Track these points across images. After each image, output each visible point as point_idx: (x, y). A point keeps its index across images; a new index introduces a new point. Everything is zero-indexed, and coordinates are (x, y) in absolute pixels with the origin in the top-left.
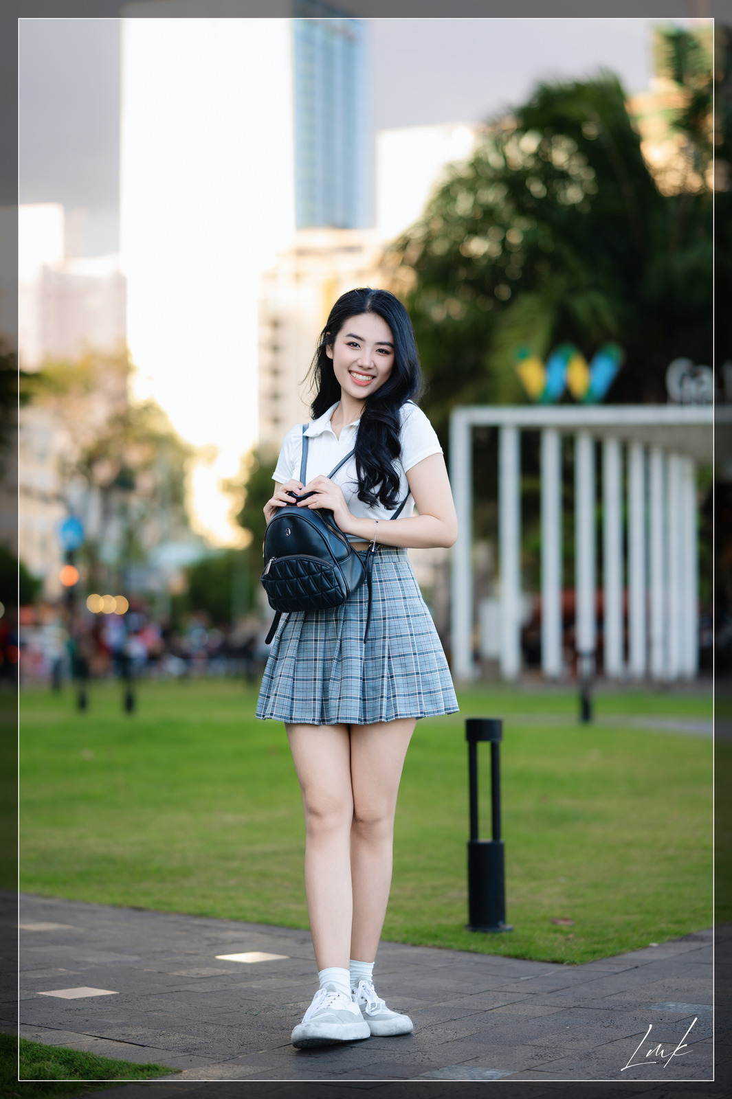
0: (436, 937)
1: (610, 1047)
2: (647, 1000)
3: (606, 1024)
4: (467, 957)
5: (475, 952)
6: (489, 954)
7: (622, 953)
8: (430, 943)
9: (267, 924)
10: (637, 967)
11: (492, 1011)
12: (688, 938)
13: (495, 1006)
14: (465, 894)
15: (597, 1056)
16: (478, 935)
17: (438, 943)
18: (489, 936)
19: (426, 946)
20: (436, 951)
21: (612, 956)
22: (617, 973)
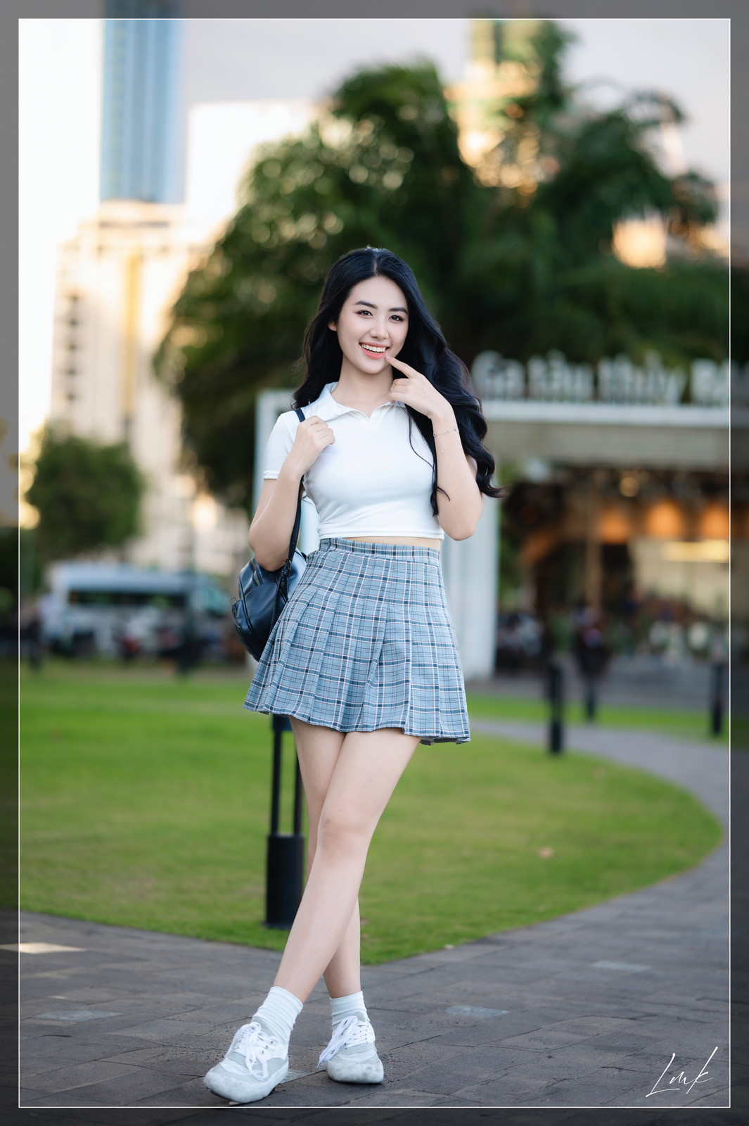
0: (230, 932)
1: (406, 1050)
2: (443, 1003)
3: (402, 1026)
4: (263, 954)
5: (271, 949)
7: (417, 955)
8: (225, 938)
9: (51, 914)
10: (432, 969)
12: (483, 941)
14: (261, 889)
15: (394, 1059)
16: (275, 933)
17: (234, 939)
19: (221, 942)
20: (230, 947)
21: (408, 957)
22: (412, 975)
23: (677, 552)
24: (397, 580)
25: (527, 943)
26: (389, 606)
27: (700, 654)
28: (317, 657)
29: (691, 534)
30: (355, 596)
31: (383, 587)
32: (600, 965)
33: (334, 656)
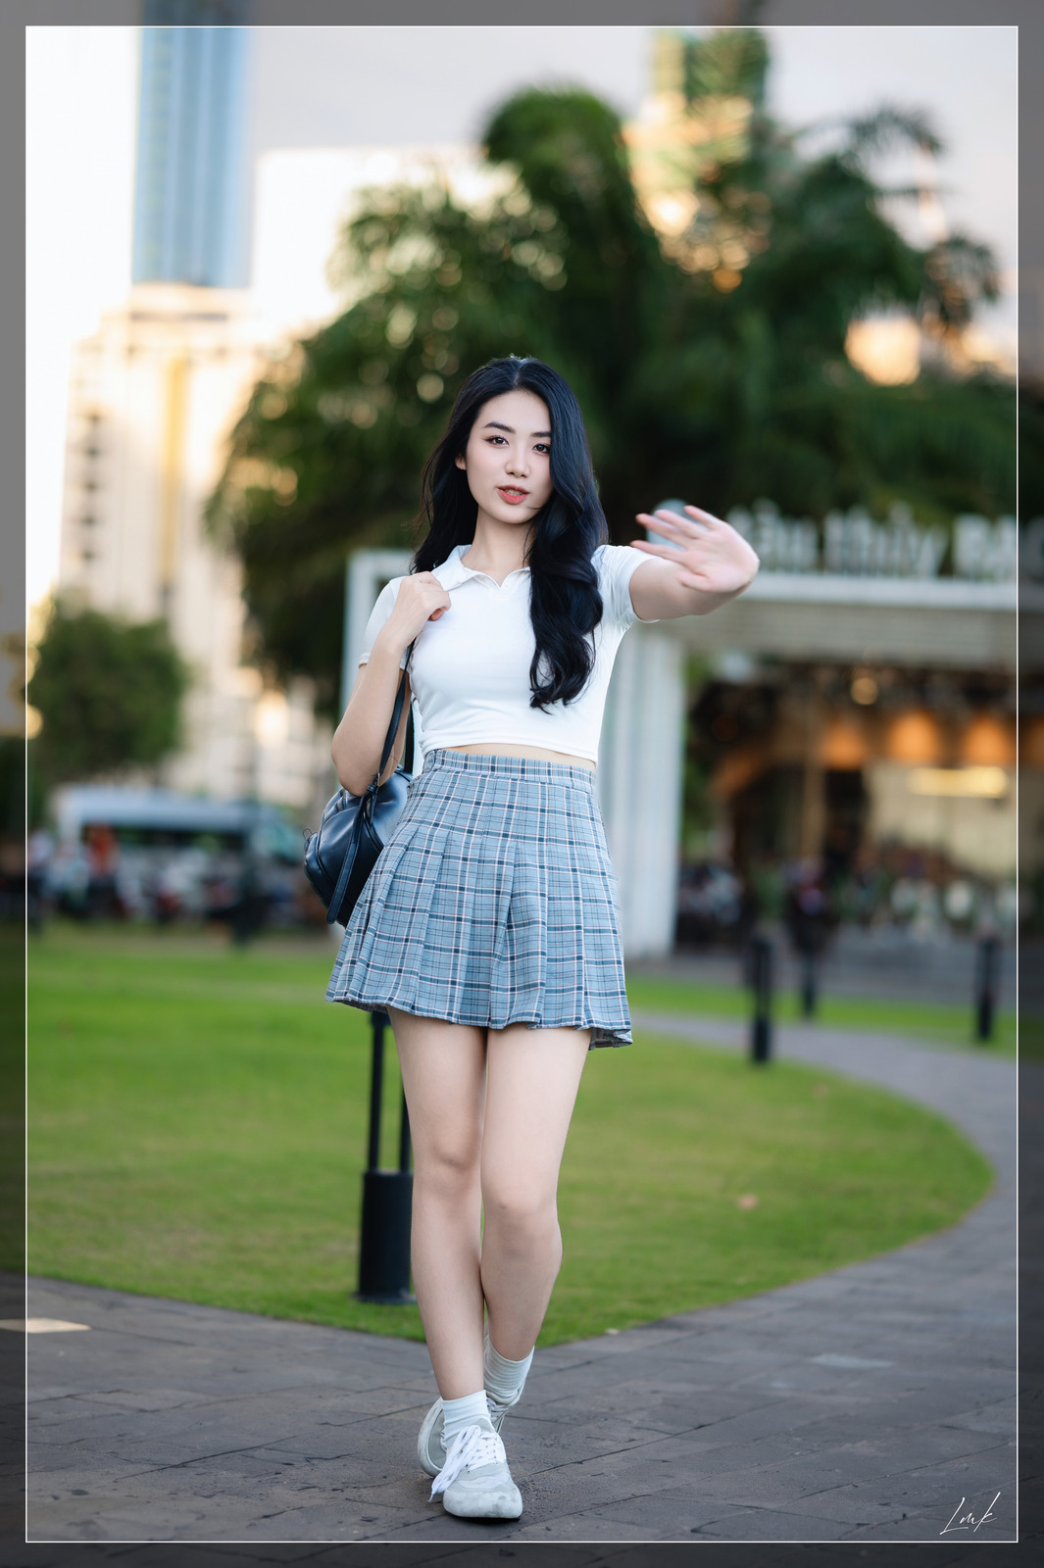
0: (308, 1308)
1: (554, 1475)
2: (604, 1410)
3: (548, 1442)
4: (354, 1338)
5: (366, 1332)
6: (388, 1336)
7: (567, 1342)
8: (300, 1315)
9: (58, 1279)
10: (589, 1363)
11: (392, 1416)
12: (660, 1324)
13: (394, 1410)
14: (353, 1247)
15: (537, 1487)
16: (370, 1308)
17: (312, 1316)
18: (386, 1309)
19: (295, 1320)
20: (307, 1328)
21: (554, 1345)
22: (560, 1370)
23: (931, 782)
24: (527, 809)
25: (722, 1328)
26: (517, 845)
27: (962, 926)
28: (420, 919)
29: (951, 758)
30: (470, 832)
31: (509, 819)
32: (822, 1360)
33: (444, 918)
